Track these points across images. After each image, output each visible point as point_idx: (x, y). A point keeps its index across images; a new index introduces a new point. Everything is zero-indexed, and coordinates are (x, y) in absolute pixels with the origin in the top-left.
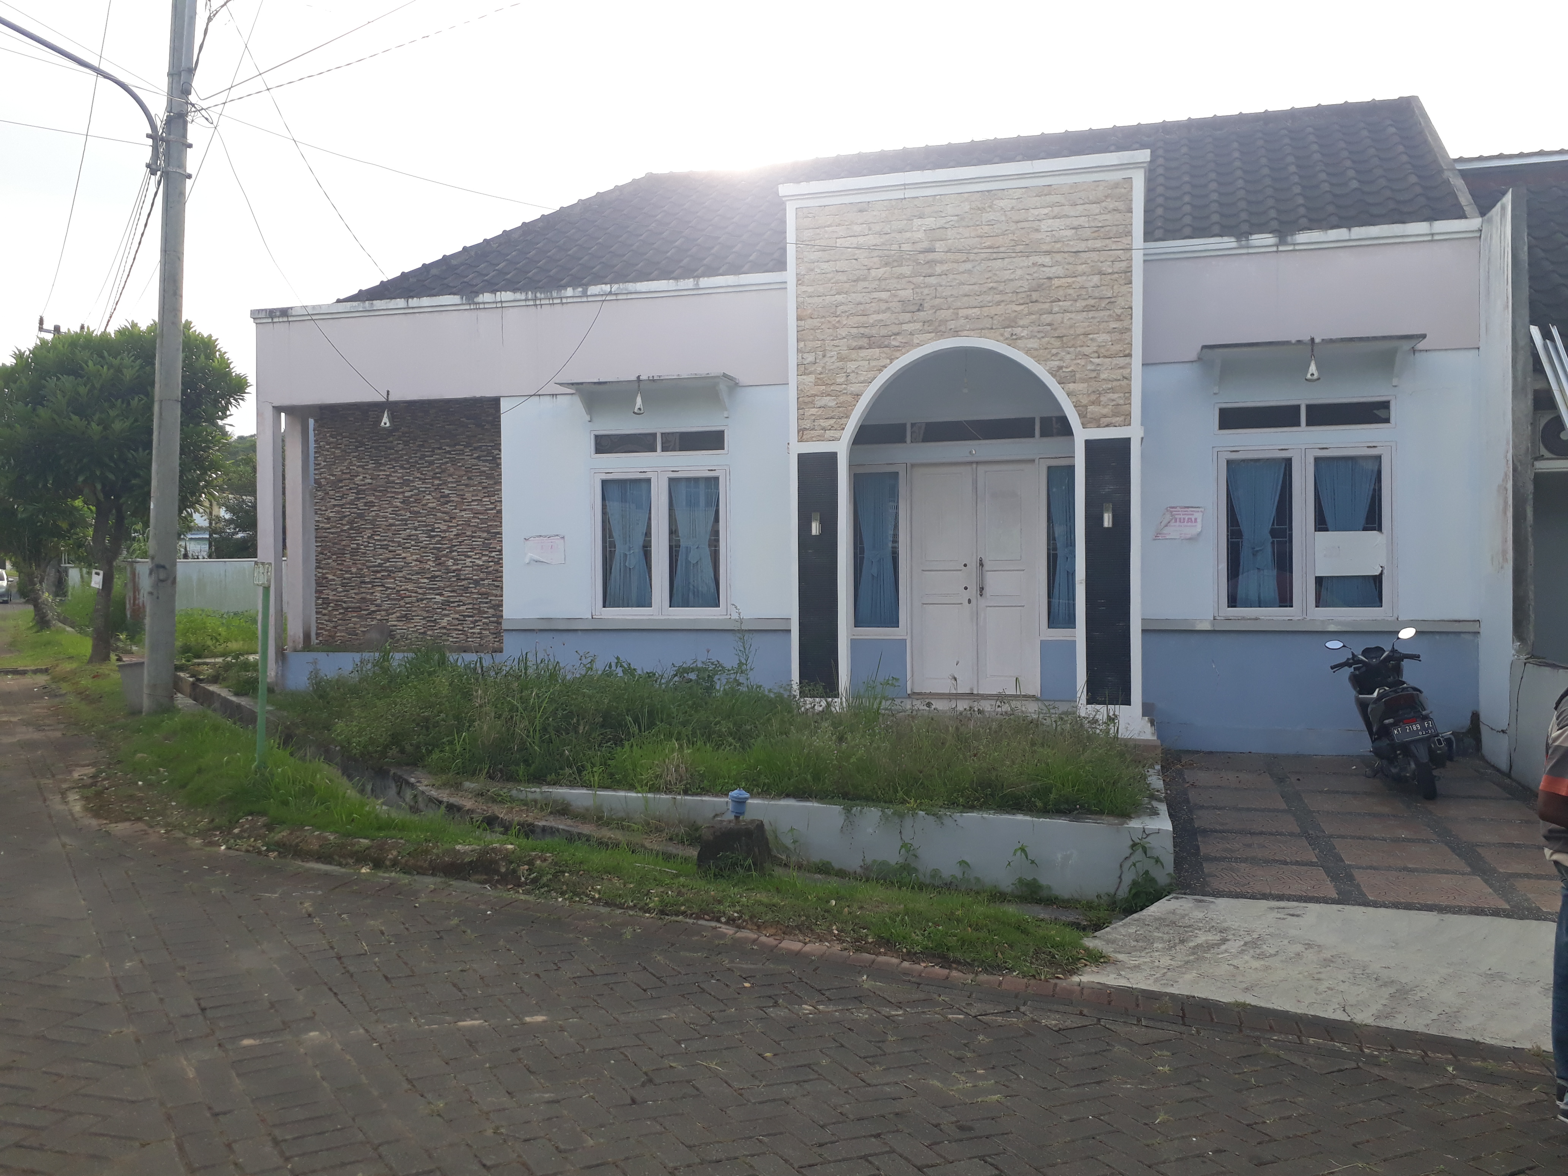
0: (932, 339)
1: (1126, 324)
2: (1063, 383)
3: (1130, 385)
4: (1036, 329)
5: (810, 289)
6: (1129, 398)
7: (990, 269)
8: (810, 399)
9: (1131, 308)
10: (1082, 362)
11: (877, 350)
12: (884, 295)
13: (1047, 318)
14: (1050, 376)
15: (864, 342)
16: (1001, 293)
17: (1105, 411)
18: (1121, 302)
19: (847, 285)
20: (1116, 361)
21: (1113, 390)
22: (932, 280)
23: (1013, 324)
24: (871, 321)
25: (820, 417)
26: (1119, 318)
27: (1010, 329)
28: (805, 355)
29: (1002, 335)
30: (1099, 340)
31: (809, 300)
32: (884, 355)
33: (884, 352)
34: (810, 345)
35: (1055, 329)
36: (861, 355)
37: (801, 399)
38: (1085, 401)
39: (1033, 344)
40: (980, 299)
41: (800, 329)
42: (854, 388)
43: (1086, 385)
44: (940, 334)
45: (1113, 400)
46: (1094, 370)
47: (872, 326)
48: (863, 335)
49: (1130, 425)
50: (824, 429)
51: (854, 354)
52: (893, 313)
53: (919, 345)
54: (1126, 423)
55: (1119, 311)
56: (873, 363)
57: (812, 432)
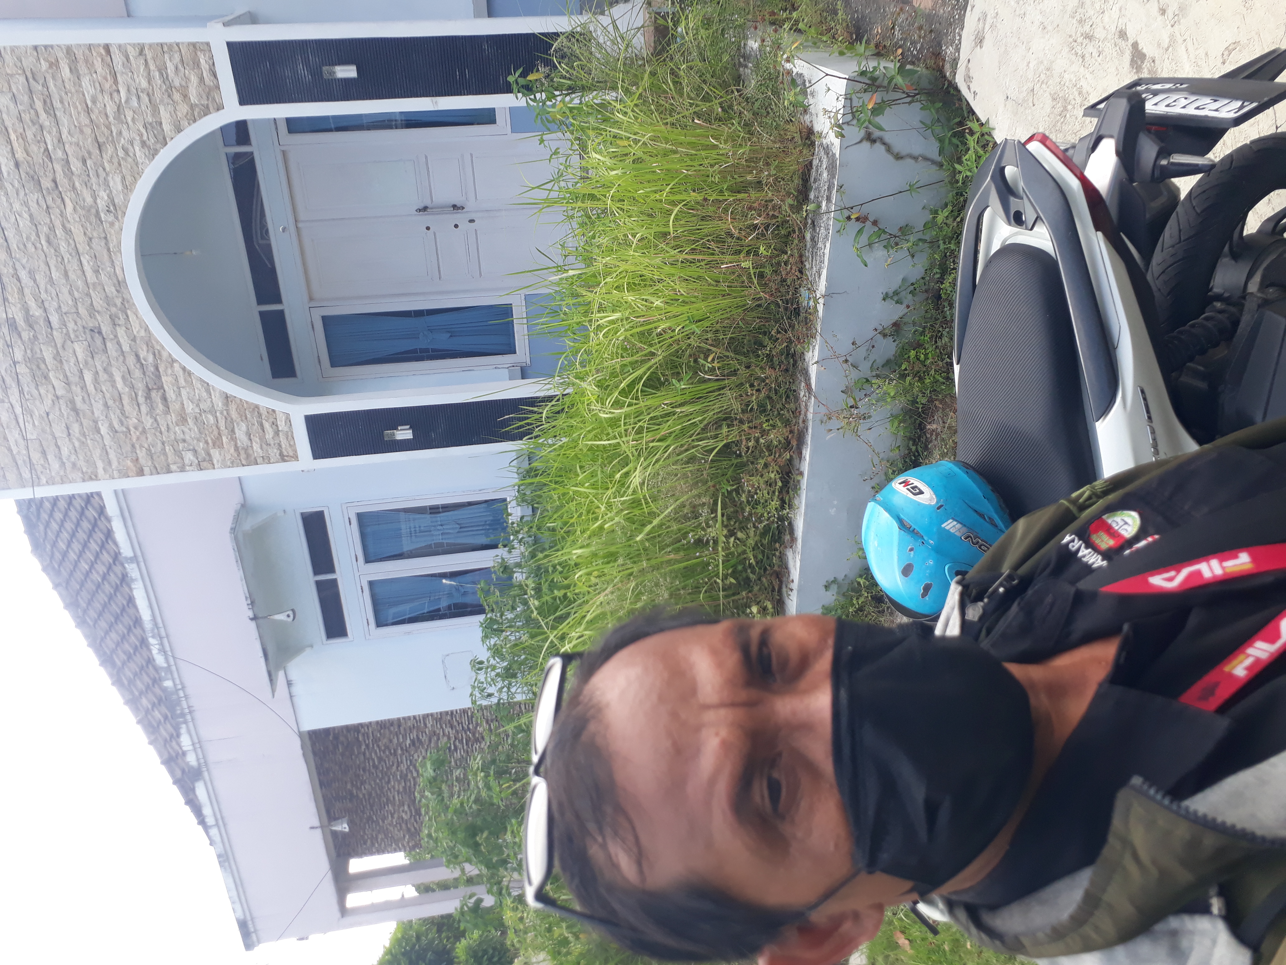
0: (136, 314)
1: (60, 55)
2: (165, 139)
3: (151, 46)
4: (94, 180)
5: (100, 465)
6: (170, 46)
7: (22, 246)
8: (242, 452)
9: (36, 48)
10: (129, 115)
11: (164, 379)
12: (88, 377)
13: (76, 166)
14: (157, 157)
15: (156, 396)
16: (52, 228)
17: (194, 80)
18: (29, 62)
19: (85, 422)
20: (119, 67)
21: (162, 70)
22: (55, 319)
23: (93, 211)
24: (127, 389)
25: (262, 439)
26: (54, 65)
27: (102, 215)
28: (187, 461)
29: (112, 224)
30: (92, 91)
31: (115, 464)
32: (169, 371)
33: (165, 371)
34: (171, 457)
35: (89, 153)
36: (174, 397)
37: (244, 462)
38: (183, 109)
39: (116, 183)
40: (66, 257)
41: (154, 471)
42: (219, 404)
43: (162, 108)
44: (126, 305)
45: (177, 68)
46: (139, 98)
47: (132, 387)
48: (148, 397)
49: (208, 44)
50: (277, 433)
51: (175, 406)
52: (109, 364)
53: (147, 329)
54: (206, 47)
55: (44, 65)
56: (182, 382)
57: (283, 446)
